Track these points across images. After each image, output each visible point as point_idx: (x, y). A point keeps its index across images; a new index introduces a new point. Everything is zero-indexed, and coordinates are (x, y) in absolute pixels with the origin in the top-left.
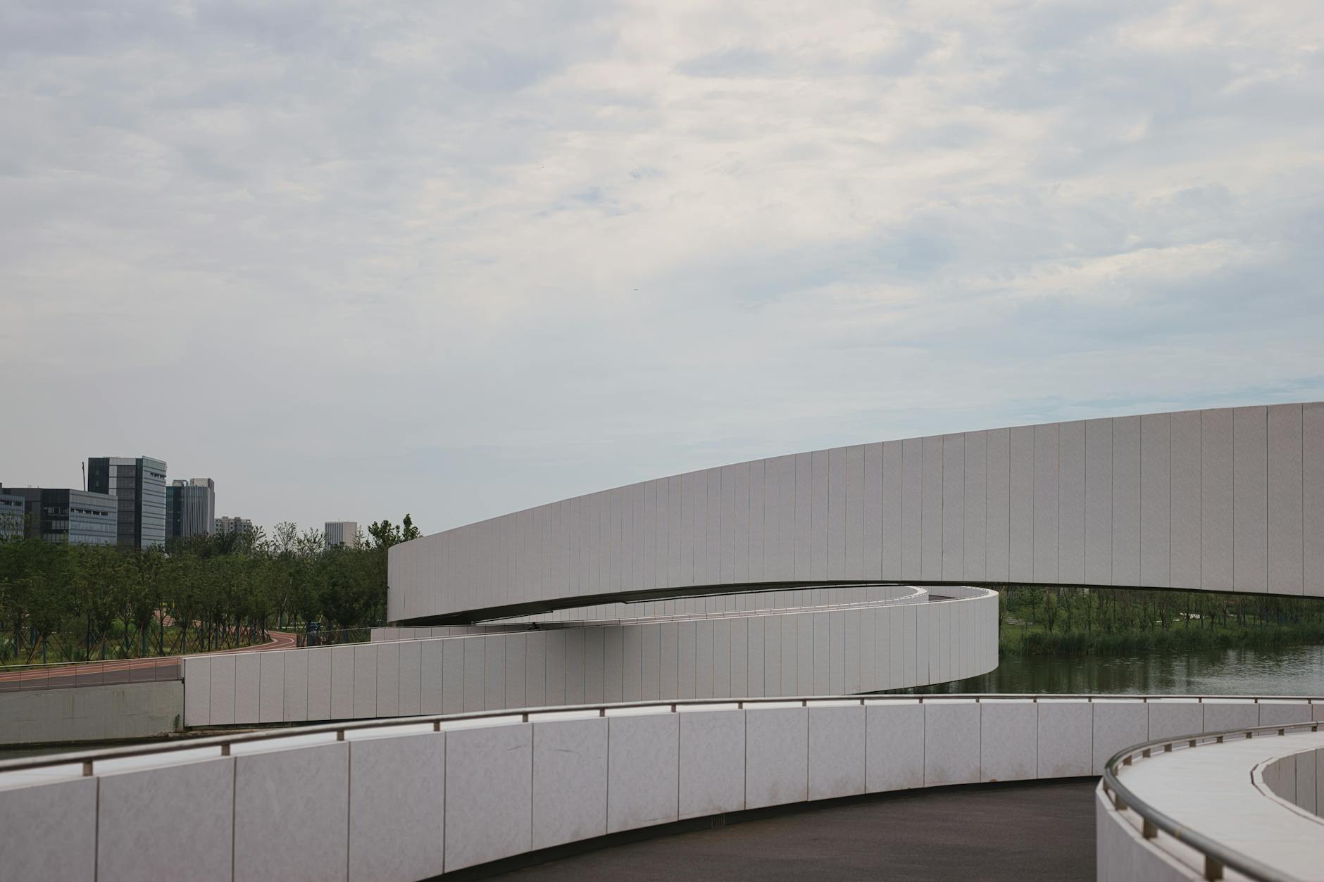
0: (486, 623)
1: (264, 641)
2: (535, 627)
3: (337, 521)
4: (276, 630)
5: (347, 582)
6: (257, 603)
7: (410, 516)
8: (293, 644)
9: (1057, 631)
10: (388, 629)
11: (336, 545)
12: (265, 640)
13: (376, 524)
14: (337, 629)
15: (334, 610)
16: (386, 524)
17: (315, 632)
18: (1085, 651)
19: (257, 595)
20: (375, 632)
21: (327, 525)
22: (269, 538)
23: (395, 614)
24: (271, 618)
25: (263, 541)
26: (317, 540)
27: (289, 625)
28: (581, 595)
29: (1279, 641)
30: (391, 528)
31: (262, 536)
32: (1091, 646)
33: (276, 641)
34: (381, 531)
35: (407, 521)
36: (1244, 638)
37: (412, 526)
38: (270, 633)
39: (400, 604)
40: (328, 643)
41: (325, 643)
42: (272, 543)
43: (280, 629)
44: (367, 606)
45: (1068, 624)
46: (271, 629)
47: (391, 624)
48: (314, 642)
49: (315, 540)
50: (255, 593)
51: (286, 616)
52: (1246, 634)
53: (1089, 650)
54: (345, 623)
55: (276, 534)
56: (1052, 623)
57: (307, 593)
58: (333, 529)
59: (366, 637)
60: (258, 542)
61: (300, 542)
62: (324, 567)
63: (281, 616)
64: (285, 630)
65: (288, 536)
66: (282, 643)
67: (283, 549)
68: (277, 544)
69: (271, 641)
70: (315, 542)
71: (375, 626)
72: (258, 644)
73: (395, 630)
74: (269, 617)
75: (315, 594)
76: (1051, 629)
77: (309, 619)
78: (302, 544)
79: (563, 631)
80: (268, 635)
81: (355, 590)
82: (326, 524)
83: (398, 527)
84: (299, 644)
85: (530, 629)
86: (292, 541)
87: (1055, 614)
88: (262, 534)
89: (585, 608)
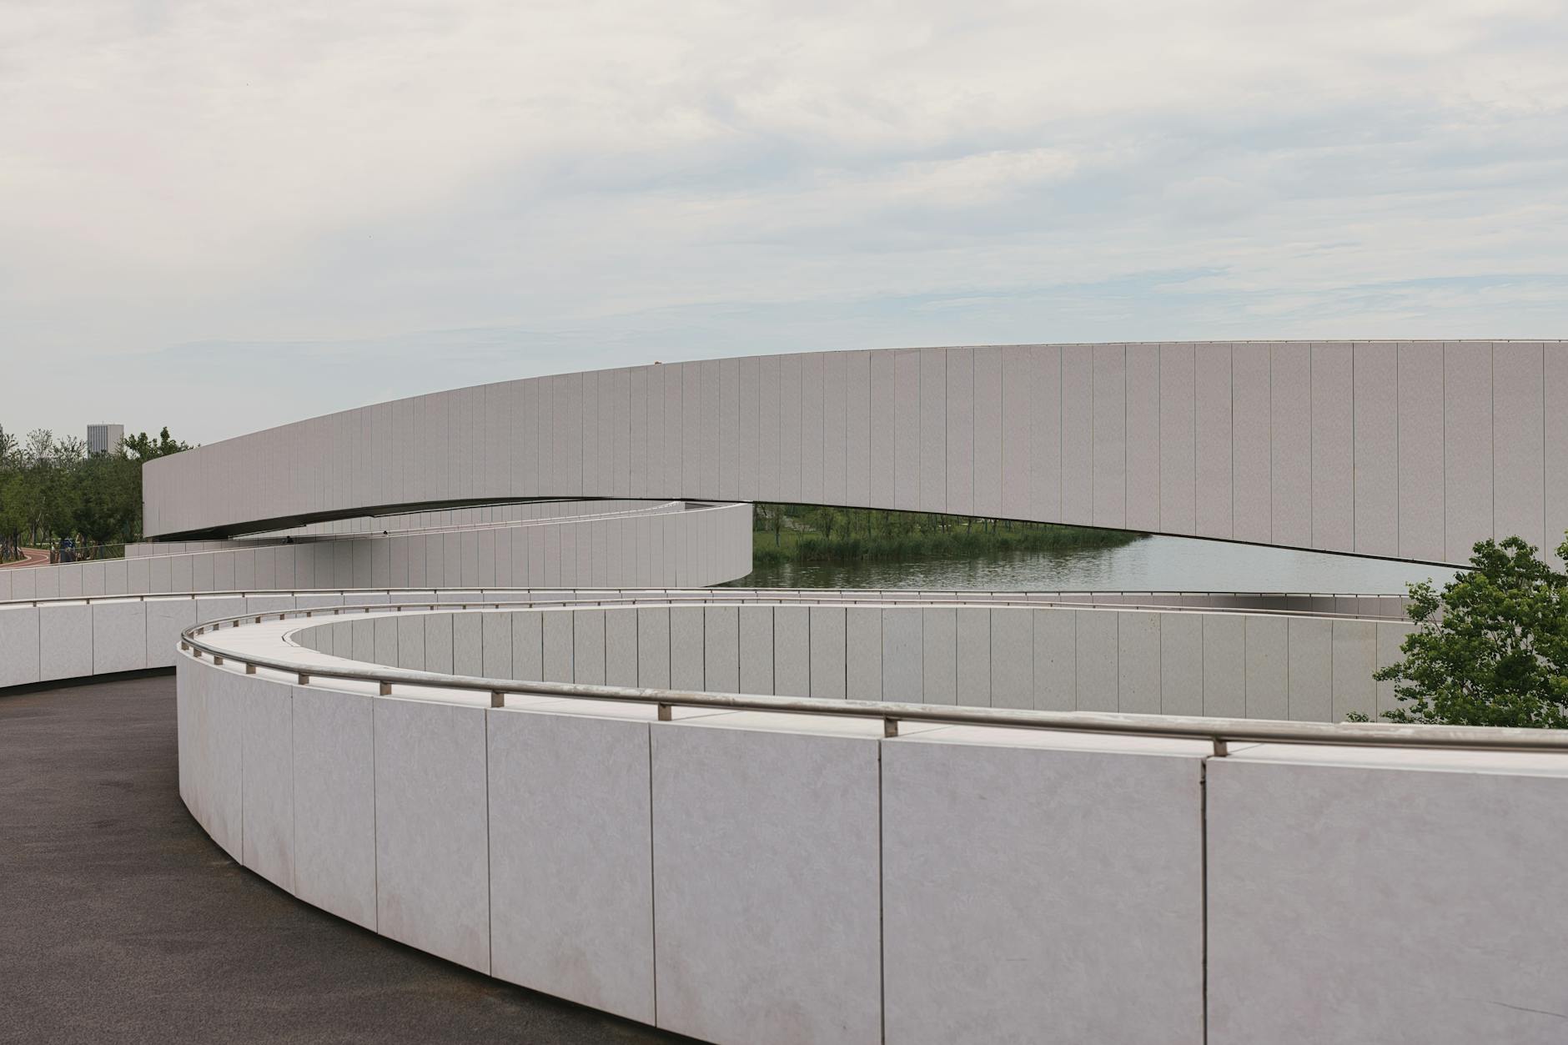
0: (245, 537)
1: (17, 559)
2: (290, 540)
3: (101, 423)
4: (30, 547)
5: (100, 498)
6: (8, 520)
7: (168, 429)
8: (47, 561)
9: (834, 537)
10: (142, 545)
11: (97, 453)
12: (18, 557)
13: (133, 436)
14: (93, 545)
15: (89, 527)
16: (144, 436)
17: (69, 548)
18: (860, 557)
19: (7, 513)
20: (128, 548)
21: (90, 428)
22: (22, 447)
23: (151, 527)
24: (25, 535)
25: (16, 450)
26: (75, 448)
27: (44, 541)
28: (326, 510)
29: (1058, 543)
30: (148, 441)
31: (13, 445)
32: (866, 552)
33: (29, 558)
34: (140, 444)
35: (165, 435)
36: (1023, 542)
37: (169, 440)
38: (24, 550)
39: (154, 521)
40: (83, 559)
41: (79, 560)
42: (25, 452)
43: (35, 546)
44: (122, 522)
45: (846, 530)
46: (25, 546)
47: (147, 540)
48: (69, 558)
49: (73, 448)
50: (6, 510)
51: (41, 532)
52: (1026, 538)
53: (864, 556)
54: (101, 539)
55: (30, 442)
56: (829, 528)
57: (60, 509)
58: (97, 433)
59: (120, 554)
60: (10, 451)
61: (57, 451)
62: (81, 480)
63: (35, 532)
64: (40, 547)
65: (42, 445)
66: (36, 560)
67: (37, 456)
68: (31, 453)
69: (25, 558)
70: (73, 451)
71: (131, 542)
72: (10, 561)
73: (150, 545)
74: (22, 534)
75: (68, 511)
76: (828, 536)
77: (63, 535)
78: (59, 453)
79: (312, 545)
80: (21, 553)
81: (110, 506)
82: (88, 428)
83: (155, 441)
84: (53, 561)
85: (284, 543)
86: (47, 450)
87: (831, 520)
88: (13, 443)
89: (330, 522)
